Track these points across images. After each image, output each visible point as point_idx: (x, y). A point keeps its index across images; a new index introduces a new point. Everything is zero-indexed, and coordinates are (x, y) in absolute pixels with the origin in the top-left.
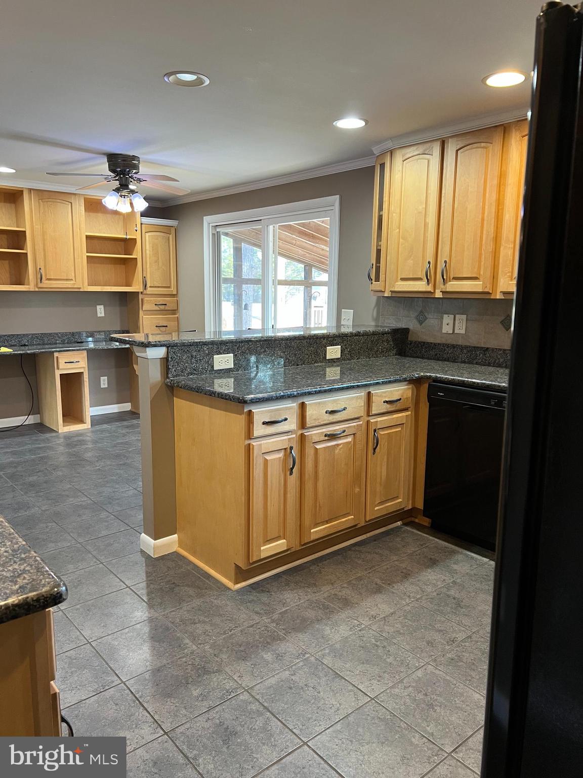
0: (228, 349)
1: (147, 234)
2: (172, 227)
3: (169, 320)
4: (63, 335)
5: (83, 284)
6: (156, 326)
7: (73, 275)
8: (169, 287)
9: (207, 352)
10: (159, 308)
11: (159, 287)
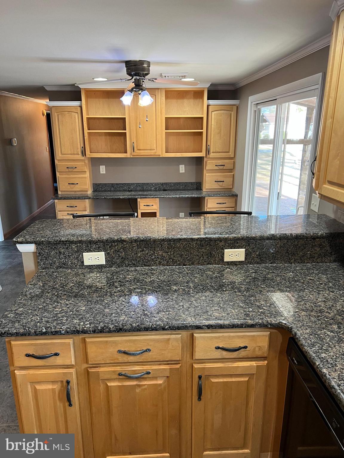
0: (99, 248)
1: (213, 113)
2: (235, 105)
3: (226, 177)
4: (156, 184)
5: (162, 152)
6: (215, 181)
7: (155, 146)
8: (228, 152)
9: (76, 249)
10: (219, 168)
11: (219, 152)
